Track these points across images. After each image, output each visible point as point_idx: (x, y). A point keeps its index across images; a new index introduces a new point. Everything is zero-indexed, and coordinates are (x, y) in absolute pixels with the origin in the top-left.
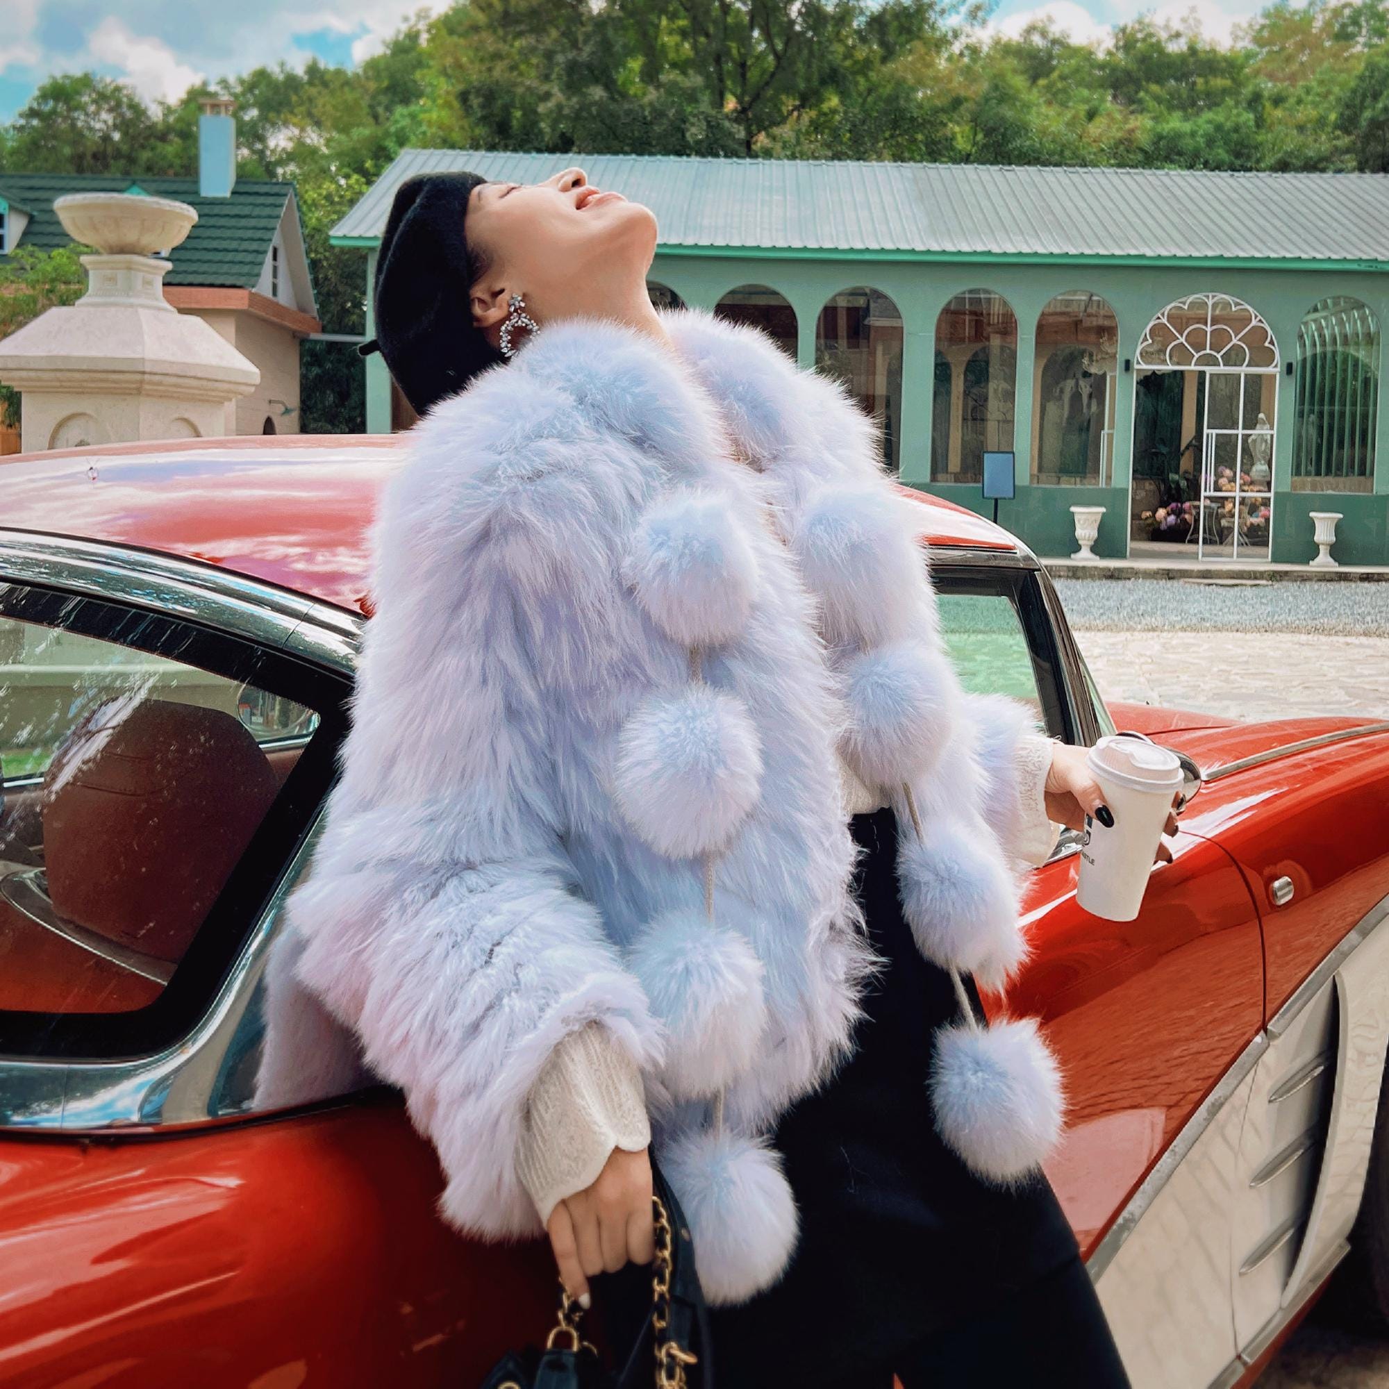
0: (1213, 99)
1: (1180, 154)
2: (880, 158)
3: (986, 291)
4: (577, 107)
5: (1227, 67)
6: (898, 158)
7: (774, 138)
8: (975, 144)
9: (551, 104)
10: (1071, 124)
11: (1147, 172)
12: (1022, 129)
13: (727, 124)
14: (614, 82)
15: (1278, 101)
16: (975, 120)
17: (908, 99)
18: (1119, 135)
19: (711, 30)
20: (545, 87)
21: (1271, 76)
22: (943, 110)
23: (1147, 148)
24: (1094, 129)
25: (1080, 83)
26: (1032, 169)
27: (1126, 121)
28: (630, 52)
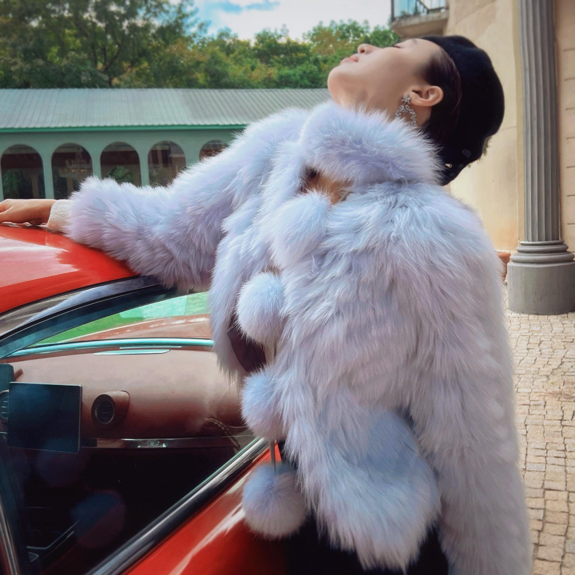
0: (300, 62)
1: (290, 82)
2: (168, 87)
3: (219, 141)
4: (30, 68)
5: (304, 49)
6: (176, 86)
7: (121, 80)
8: (207, 81)
9: (17, 67)
10: (245, 72)
11: (279, 90)
12: (225, 74)
13: (100, 74)
14: (46, 57)
15: (325, 61)
16: (206, 71)
17: (177, 62)
18: (266, 76)
19: (89, 34)
20: (14, 60)
21: (320, 53)
22: (192, 67)
23: (277, 80)
24: (255, 73)
25: (246, 56)
26: (232, 91)
27: (267, 70)
28: (52, 44)
